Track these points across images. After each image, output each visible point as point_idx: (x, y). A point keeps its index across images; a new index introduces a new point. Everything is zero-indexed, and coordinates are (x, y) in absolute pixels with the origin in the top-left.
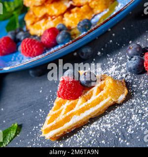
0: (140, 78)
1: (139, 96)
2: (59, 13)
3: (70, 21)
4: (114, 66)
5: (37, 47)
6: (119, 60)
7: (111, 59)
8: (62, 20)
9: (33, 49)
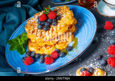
0: (106, 67)
1: (110, 73)
2: (54, 44)
3: (60, 47)
4: (91, 64)
5: (52, 60)
6: (92, 61)
7: (88, 61)
8: (55, 47)
9: (51, 61)
